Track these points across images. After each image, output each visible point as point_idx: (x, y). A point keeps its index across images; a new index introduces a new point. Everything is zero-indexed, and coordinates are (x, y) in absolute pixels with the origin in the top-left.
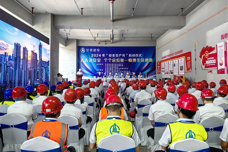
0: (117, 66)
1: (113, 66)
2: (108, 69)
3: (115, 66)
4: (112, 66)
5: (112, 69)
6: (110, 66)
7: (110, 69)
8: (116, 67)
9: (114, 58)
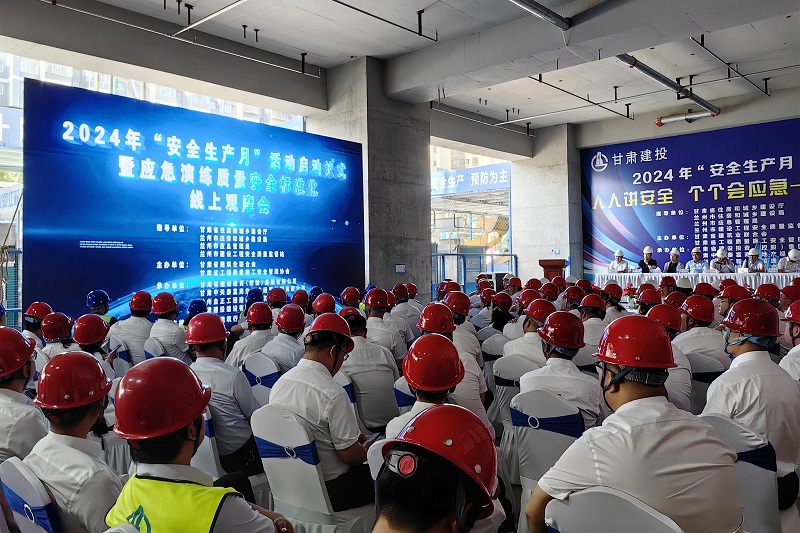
0: (750, 218)
1: (733, 219)
2: (709, 233)
3: (742, 218)
4: (725, 219)
5: (725, 232)
6: (717, 220)
7: (717, 233)
8: (746, 221)
9: (735, 178)
